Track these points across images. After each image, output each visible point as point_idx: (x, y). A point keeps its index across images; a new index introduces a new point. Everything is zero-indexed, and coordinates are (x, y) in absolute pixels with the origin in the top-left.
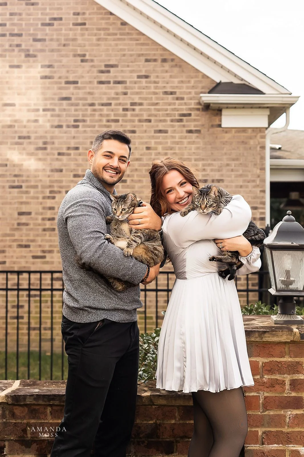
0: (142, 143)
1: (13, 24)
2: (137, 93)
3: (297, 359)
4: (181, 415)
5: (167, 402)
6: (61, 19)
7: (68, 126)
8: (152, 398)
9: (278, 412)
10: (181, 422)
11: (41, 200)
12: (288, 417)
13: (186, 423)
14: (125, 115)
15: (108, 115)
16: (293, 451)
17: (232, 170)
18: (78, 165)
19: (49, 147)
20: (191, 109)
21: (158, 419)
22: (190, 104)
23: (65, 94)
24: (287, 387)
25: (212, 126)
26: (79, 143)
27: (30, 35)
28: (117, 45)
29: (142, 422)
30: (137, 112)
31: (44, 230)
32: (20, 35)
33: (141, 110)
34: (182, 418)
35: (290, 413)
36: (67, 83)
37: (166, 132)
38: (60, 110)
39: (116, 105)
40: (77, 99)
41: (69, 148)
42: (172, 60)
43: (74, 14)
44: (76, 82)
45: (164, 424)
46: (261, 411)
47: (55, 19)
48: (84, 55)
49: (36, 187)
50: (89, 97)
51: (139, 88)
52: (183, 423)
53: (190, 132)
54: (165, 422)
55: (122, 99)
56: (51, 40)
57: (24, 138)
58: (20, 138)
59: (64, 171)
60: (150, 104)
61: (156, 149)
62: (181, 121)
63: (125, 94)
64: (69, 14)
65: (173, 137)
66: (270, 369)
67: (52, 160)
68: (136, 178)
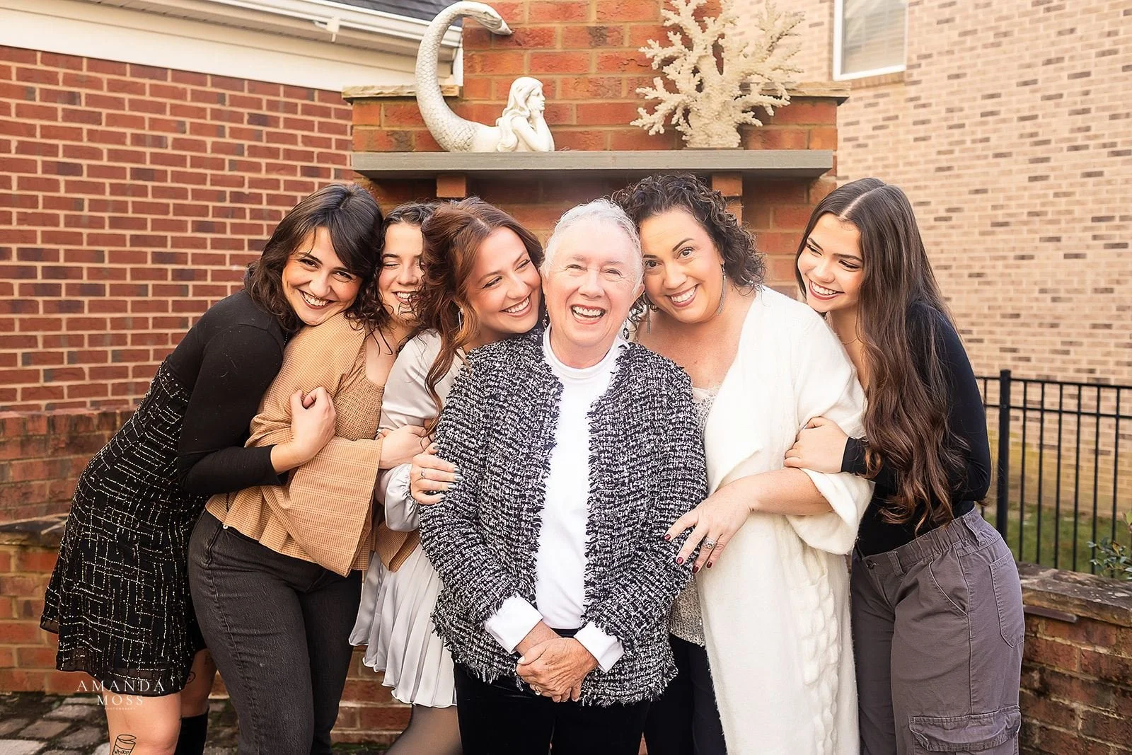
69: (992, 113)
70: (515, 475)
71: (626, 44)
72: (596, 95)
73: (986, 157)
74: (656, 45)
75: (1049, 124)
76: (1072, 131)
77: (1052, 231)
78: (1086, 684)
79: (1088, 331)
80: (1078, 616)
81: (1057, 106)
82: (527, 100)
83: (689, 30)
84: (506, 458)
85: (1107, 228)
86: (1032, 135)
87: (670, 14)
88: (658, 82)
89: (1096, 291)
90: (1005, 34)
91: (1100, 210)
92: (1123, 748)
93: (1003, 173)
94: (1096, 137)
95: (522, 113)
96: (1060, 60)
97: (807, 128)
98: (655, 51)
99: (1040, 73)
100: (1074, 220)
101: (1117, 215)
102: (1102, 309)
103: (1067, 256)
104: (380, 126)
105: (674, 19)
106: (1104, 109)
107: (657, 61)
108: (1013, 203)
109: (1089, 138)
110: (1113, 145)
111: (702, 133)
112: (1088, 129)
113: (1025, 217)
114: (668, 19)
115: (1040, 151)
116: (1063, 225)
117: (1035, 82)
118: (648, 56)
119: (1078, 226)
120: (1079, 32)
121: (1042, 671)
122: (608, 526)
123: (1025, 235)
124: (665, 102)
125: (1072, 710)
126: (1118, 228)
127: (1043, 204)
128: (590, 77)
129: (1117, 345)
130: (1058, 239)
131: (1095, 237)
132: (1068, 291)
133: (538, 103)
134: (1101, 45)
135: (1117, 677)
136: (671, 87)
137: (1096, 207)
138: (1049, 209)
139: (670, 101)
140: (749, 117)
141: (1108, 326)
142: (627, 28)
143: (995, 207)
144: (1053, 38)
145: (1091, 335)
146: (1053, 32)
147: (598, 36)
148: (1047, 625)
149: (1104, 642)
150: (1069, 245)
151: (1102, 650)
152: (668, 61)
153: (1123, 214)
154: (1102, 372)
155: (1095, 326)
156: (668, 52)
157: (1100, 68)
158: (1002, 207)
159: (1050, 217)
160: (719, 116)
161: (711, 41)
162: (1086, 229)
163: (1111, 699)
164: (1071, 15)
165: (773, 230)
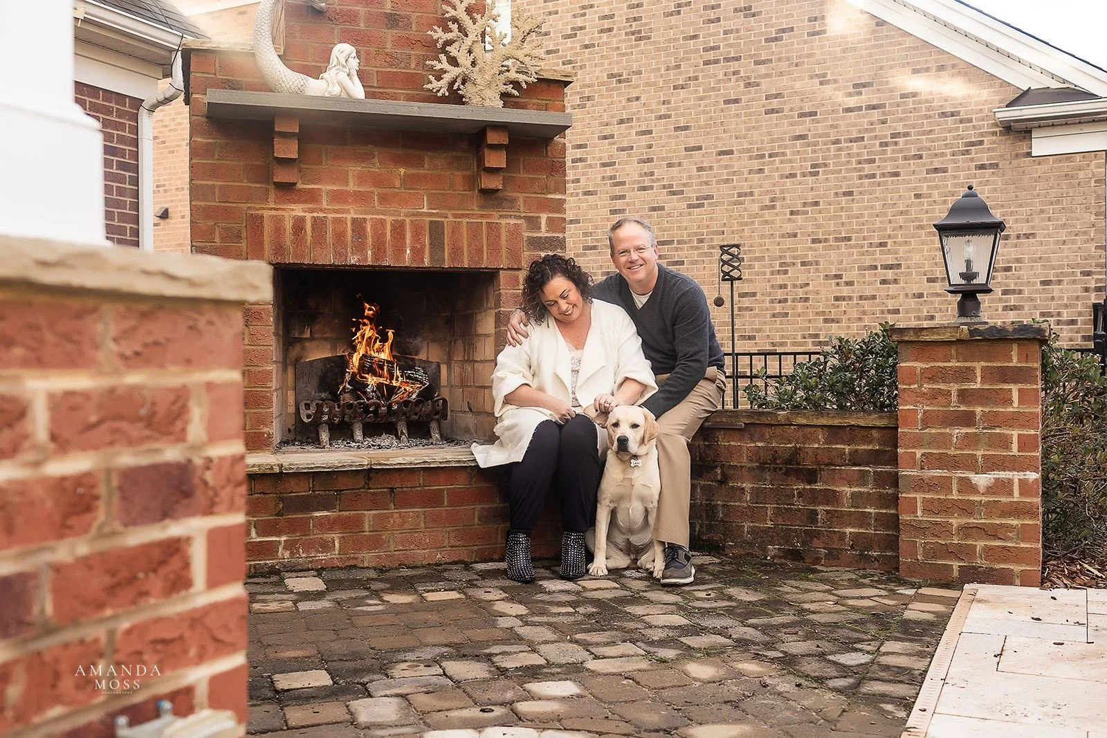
0: (909, 190)
1: (729, 45)
2: (901, 119)
3: (967, 364)
4: (825, 438)
6: (792, 29)
7: (804, 175)
9: (943, 431)
10: (825, 446)
11: (768, 276)
12: (955, 436)
13: (832, 448)
14: (884, 152)
15: (858, 154)
16: (961, 479)
17: (1049, 219)
18: (818, 226)
19: (778, 204)
20: (982, 135)
21: (798, 443)
22: (982, 127)
23: (799, 130)
24: (954, 398)
25: (1017, 156)
26: (818, 196)
27: (751, 56)
28: (870, 55)
30: (901, 146)
31: (774, 316)
32: (737, 59)
33: (906, 143)
34: (826, 442)
35: (958, 431)
36: (802, 115)
37: (945, 170)
38: (793, 153)
39: (870, 139)
40: (815, 136)
41: (805, 204)
42: (953, 66)
43: (810, 20)
44: (814, 114)
45: (805, 448)
46: (919, 428)
47: (784, 31)
48: (824, 75)
49: (761, 259)
50: (832, 131)
51: (904, 112)
52: (829, 448)
53: (982, 167)
54: (807, 446)
55: (880, 130)
56: (779, 60)
57: (746, 195)
58: (740, 195)
59: (799, 235)
60: (919, 134)
61: (930, 196)
62: (968, 152)
63: (884, 122)
64: (802, 21)
65: (955, 177)
66: (931, 376)
67: (783, 222)
68: (900, 239)
69: (581, 160)
71: (414, 28)
72: (391, 65)
73: (577, 195)
74: (440, 30)
75: (624, 169)
76: (641, 175)
78: (751, 469)
80: (745, 424)
81: (629, 156)
82: (346, 60)
83: (464, 21)
86: (611, 178)
87: (449, 9)
88: (443, 57)
90: (589, 98)
92: (775, 506)
93: (591, 207)
94: (658, 180)
95: (345, 70)
96: (630, 120)
97: (544, 102)
98: (439, 35)
99: (616, 129)
101: (675, 240)
104: (215, 74)
105: (452, 13)
106: (663, 159)
107: (441, 42)
109: (653, 181)
110: (671, 186)
111: (477, 96)
112: (652, 174)
114: (447, 12)
115: (617, 190)
117: (612, 136)
118: (434, 38)
120: (643, 100)
121: (722, 467)
124: (448, 72)
125: (743, 489)
126: (677, 249)
128: (387, 51)
133: (354, 63)
134: (660, 110)
135: (770, 460)
136: (454, 62)
139: (453, 72)
140: (509, 88)
142: (414, 17)
144: (624, 103)
146: (624, 99)
147: (392, 20)
148: (725, 434)
149: (762, 439)
151: (760, 444)
152: (449, 43)
153: (680, 238)
156: (449, 36)
157: (658, 128)
160: (489, 85)
161: (480, 31)
163: (768, 476)
164: (637, 87)
165: (523, 175)
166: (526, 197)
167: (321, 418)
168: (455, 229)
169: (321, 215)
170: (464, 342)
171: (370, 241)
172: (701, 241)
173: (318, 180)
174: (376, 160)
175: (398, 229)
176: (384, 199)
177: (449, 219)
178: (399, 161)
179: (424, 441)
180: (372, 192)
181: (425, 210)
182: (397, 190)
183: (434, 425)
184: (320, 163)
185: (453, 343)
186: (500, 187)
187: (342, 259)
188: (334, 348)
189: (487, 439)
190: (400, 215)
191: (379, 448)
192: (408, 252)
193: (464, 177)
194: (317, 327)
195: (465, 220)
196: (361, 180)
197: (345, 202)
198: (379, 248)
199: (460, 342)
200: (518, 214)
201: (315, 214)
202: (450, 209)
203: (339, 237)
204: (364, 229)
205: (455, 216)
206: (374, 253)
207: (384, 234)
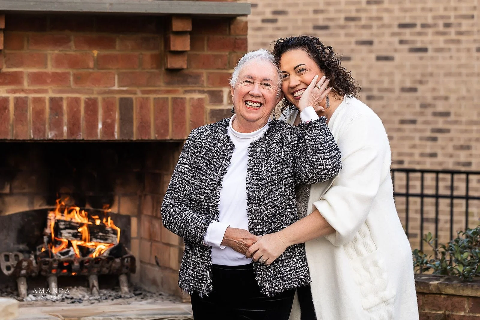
4: (470, 308)
5: (455, 291)
8: (440, 286)
10: (470, 315)
13: (476, 316)
21: (446, 310)
29: (430, 312)
34: (471, 311)
45: (453, 315)
52: (473, 316)
54: (454, 313)
70: (205, 189)
77: (365, 35)
79: (397, 126)
84: (202, 181)
85: (412, 34)
89: (404, 90)
91: (405, 17)
100: (383, 26)
101: (419, 23)
102: (408, 106)
103: (379, 58)
108: (332, 8)
113: (342, 22)
116: (375, 30)
119: (387, 31)
122: (257, 200)
123: (342, 39)
126: (420, 34)
127: (358, 11)
129: (421, 139)
130: (370, 43)
131: (401, 42)
132: (380, 90)
137: (401, 14)
138: (363, 15)
141: (413, 122)
143: (316, 12)
145: (399, 130)
150: (380, 48)
153: (424, 22)
154: (410, 163)
155: (403, 122)
158: (322, 11)
159: (363, 22)
162: (394, 34)
165: (207, 52)
166: (210, 73)
167: (20, 272)
168: (143, 104)
169: (22, 95)
170: (153, 198)
171: (65, 118)
172: (447, 25)
173: (20, 64)
174: (72, 44)
175: (91, 105)
176: (78, 79)
177: (137, 95)
178: (93, 43)
179: (114, 293)
180: (68, 73)
181: (116, 88)
182: (91, 71)
183: (123, 278)
184: (22, 48)
185: (143, 197)
186: (185, 67)
187: (41, 134)
188: (31, 203)
189: (172, 293)
190: (92, 93)
191: (73, 302)
192: (100, 126)
193: (152, 56)
194: (16, 183)
195: (152, 96)
196: (58, 62)
197: (44, 82)
198: (74, 125)
199: (149, 198)
200: (201, 89)
201: (18, 95)
202: (139, 86)
203: (39, 114)
204: (61, 107)
205: (144, 92)
206: (69, 129)
207: (79, 111)
